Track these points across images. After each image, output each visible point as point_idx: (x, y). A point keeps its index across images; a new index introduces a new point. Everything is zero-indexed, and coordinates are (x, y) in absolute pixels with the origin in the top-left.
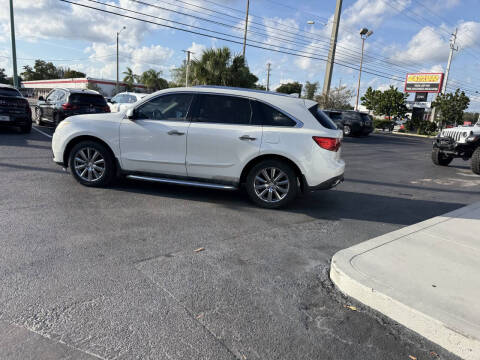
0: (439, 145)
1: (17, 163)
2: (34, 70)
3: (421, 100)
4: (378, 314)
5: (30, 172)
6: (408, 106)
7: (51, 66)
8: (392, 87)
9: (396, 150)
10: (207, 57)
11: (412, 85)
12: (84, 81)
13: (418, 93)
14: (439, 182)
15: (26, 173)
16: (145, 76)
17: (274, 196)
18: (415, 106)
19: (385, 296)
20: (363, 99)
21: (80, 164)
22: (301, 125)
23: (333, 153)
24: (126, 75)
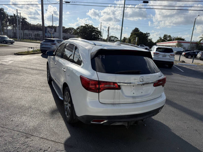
2: (163, 38)
7: (170, 36)
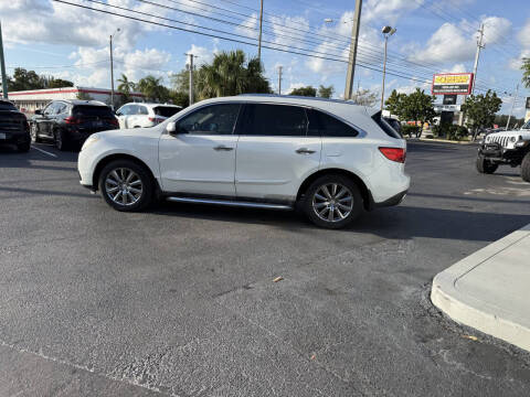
0: (484, 151)
1: (30, 187)
2: (14, 80)
3: (450, 103)
4: (504, 343)
5: (50, 197)
6: (436, 109)
7: (33, 75)
8: (418, 90)
9: (431, 158)
10: (218, 61)
11: (440, 87)
12: (72, 91)
13: (446, 96)
14: (492, 192)
15: (45, 198)
16: (143, 83)
17: (336, 215)
18: (444, 109)
19: (512, 324)
20: (387, 103)
21: (112, 186)
22: (364, 134)
23: (401, 165)
24: (121, 83)
